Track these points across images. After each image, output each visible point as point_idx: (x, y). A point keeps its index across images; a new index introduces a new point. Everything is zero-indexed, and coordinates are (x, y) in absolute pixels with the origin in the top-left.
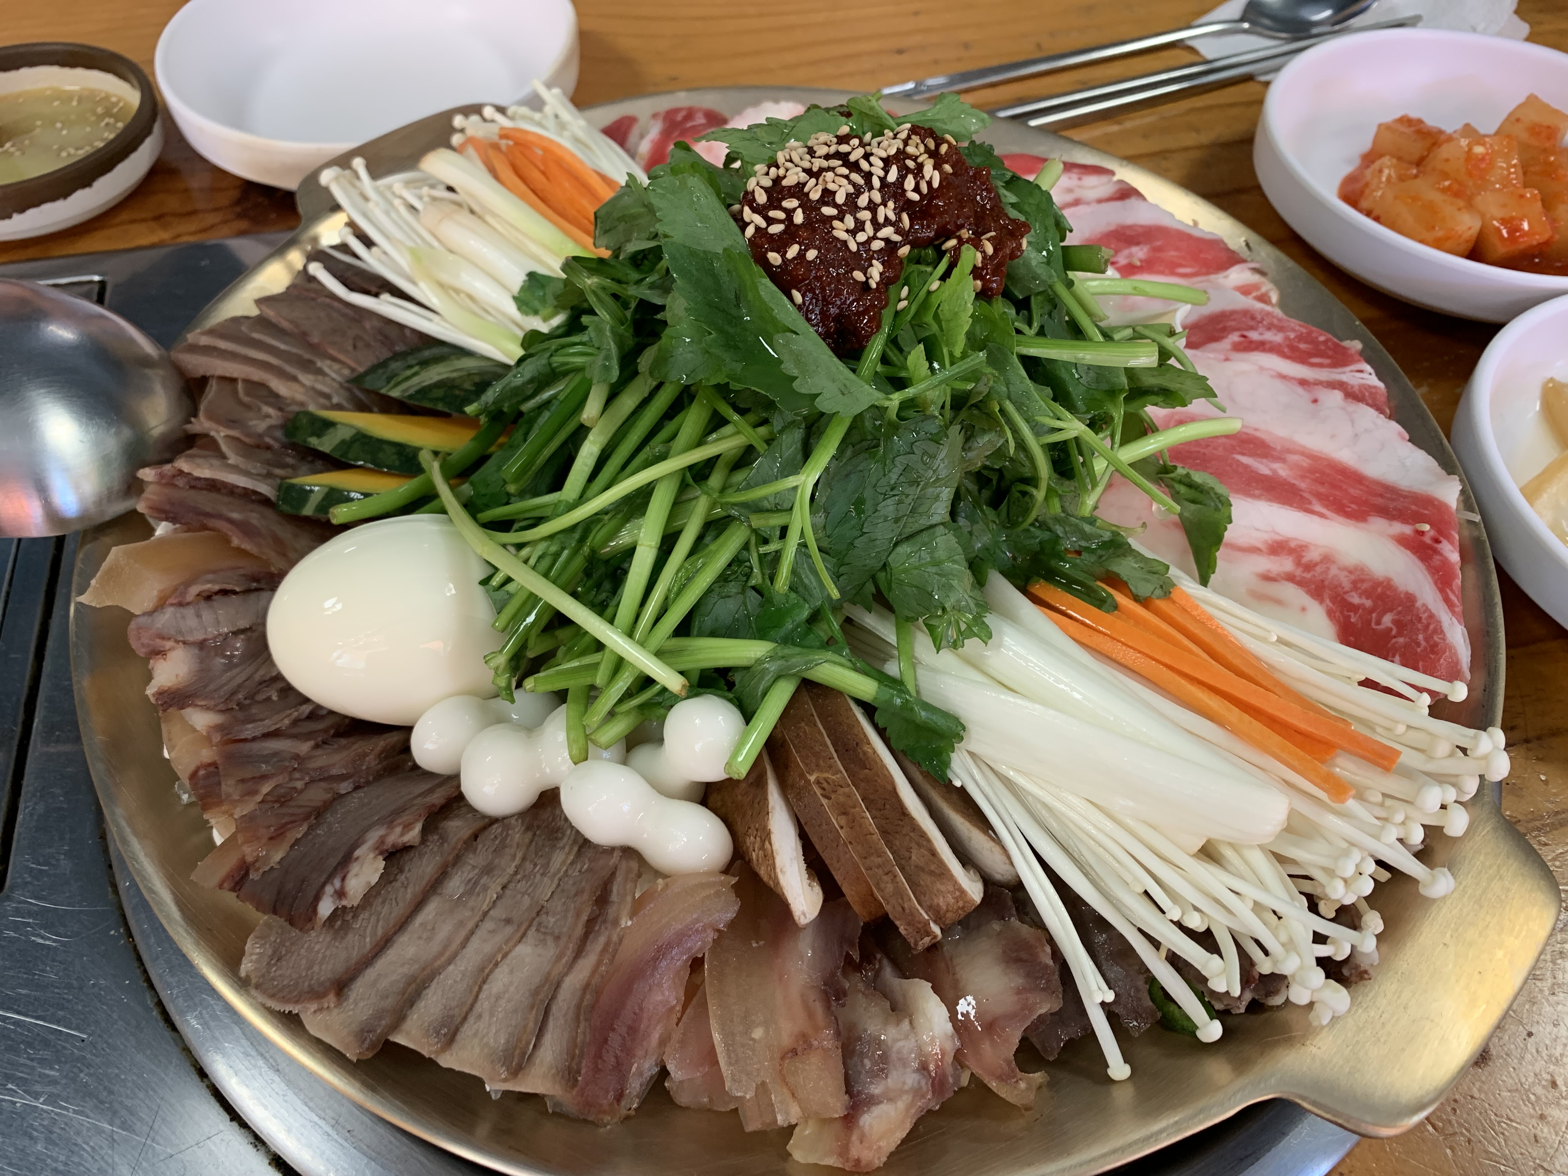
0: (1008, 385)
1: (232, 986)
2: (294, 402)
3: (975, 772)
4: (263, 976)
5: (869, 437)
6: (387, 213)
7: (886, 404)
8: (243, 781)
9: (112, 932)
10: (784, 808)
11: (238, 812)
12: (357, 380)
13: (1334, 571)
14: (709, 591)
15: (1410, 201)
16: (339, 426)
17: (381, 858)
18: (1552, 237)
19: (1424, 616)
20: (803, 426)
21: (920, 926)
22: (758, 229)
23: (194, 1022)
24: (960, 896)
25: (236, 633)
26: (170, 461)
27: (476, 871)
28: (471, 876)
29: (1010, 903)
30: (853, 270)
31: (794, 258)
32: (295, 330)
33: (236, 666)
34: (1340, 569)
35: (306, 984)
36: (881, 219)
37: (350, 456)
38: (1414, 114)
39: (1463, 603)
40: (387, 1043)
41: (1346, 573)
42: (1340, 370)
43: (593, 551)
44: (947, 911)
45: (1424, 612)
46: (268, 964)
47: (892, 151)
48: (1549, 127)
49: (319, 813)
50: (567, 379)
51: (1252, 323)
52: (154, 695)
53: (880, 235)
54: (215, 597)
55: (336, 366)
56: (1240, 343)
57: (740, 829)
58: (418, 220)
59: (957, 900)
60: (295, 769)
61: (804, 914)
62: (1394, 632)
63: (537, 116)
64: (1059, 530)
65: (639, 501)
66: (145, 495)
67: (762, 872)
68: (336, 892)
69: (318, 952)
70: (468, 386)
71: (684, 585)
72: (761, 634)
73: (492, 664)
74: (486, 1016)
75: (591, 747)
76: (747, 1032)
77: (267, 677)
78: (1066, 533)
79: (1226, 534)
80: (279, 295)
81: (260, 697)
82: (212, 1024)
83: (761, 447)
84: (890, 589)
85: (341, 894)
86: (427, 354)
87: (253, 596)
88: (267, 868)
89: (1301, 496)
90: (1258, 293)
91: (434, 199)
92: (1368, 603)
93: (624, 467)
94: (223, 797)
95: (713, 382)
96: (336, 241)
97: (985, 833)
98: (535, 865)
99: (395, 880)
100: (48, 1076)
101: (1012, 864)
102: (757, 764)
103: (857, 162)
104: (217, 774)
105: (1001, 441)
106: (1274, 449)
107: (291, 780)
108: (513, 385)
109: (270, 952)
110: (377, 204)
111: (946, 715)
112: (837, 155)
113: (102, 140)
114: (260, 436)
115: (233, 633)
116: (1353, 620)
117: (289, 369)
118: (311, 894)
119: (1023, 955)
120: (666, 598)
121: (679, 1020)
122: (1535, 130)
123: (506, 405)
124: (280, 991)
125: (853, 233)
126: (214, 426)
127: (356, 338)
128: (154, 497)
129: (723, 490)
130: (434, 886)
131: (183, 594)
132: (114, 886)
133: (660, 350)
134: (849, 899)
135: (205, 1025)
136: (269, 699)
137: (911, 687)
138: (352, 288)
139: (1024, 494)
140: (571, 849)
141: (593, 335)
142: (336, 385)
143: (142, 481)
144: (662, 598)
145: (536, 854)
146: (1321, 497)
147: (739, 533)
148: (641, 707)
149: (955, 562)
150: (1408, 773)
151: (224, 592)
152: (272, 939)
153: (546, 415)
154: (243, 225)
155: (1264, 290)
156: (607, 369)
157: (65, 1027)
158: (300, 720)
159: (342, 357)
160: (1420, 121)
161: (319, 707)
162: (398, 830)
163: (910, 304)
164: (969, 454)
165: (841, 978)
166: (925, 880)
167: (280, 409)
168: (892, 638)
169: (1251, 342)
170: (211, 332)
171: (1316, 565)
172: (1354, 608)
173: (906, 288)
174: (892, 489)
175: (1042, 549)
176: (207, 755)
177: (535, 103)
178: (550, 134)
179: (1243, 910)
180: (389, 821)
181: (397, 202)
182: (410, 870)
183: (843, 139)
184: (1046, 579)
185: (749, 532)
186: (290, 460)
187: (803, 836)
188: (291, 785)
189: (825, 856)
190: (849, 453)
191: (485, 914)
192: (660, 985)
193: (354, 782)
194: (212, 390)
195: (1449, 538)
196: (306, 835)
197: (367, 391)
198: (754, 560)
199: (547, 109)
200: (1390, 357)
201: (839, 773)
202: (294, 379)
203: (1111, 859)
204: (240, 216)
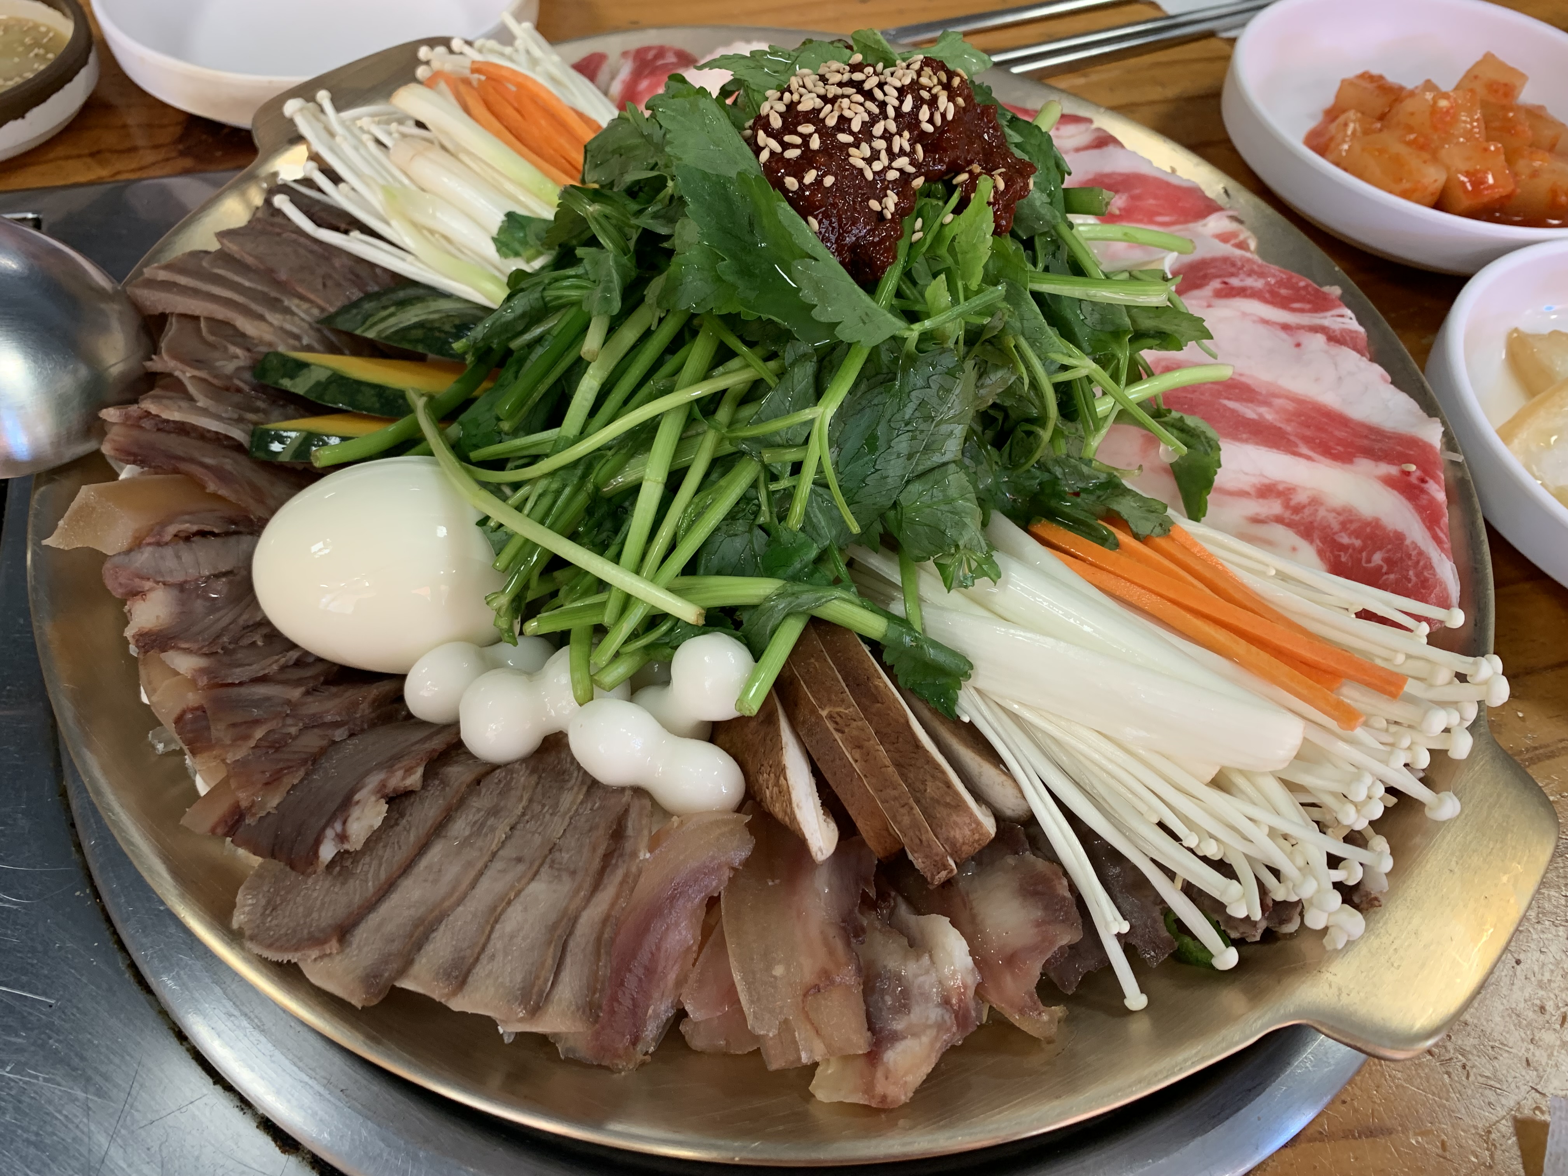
0: (1022, 319)
1: (223, 940)
2: (262, 342)
3: (983, 708)
4: (258, 927)
5: (885, 371)
6: (356, 149)
7: (906, 334)
8: (234, 725)
9: (78, 893)
10: (796, 746)
11: (230, 758)
12: (327, 321)
13: (1322, 513)
14: (717, 529)
15: (1377, 153)
16: (312, 367)
17: (383, 801)
18: (1514, 191)
19: (1414, 553)
20: (815, 359)
21: (937, 858)
22: (772, 153)
23: (170, 983)
24: (976, 829)
25: (217, 576)
26: (135, 401)
27: (482, 813)
28: (476, 818)
29: (1023, 838)
30: (868, 199)
31: (812, 184)
32: (262, 267)
33: (219, 609)
34: (1327, 510)
35: (306, 932)
36: (896, 149)
37: (327, 398)
38: (1375, 71)
39: (1452, 541)
40: (393, 987)
41: (1334, 514)
42: (1322, 315)
43: (597, 489)
44: (964, 843)
45: (1414, 549)
46: (263, 914)
47: (907, 81)
48: (1506, 85)
49: (315, 759)
50: (559, 315)
51: (1233, 270)
52: (133, 636)
53: (894, 165)
54: (195, 539)
55: (306, 306)
56: (1221, 290)
57: (751, 768)
58: (388, 157)
59: (973, 832)
60: (287, 715)
61: (821, 850)
62: (1385, 569)
63: (508, 50)
64: (1058, 471)
65: (643, 436)
66: (109, 436)
67: (777, 809)
68: (337, 835)
69: (316, 898)
70: (447, 328)
71: (693, 522)
72: (769, 572)
73: (495, 604)
74: (500, 958)
75: (596, 689)
76: (769, 968)
77: (251, 623)
78: (1064, 474)
79: (1216, 477)
80: (241, 228)
81: (246, 641)
82: (191, 985)
83: (771, 381)
84: (900, 527)
85: (342, 837)
86: (401, 294)
87: (233, 540)
88: (263, 814)
89: (1289, 440)
90: (1237, 241)
91: (404, 136)
92: (1358, 543)
93: (626, 402)
94: (213, 742)
95: (724, 312)
96: (299, 176)
97: (997, 766)
98: (544, 806)
99: (397, 824)
100: (15, 1043)
101: (1024, 797)
102: (767, 702)
103: (871, 90)
104: (206, 718)
105: (1013, 378)
106: (1260, 394)
107: (284, 726)
108: (503, 320)
109: (263, 902)
110: (345, 139)
111: (954, 654)
112: (851, 83)
113: (32, 71)
114: (229, 378)
115: (215, 576)
116: (1343, 559)
117: (254, 306)
118: (311, 841)
119: (1040, 888)
120: (675, 535)
121: (696, 960)
122: (1493, 87)
123: (496, 341)
124: (277, 940)
125: (869, 161)
126: (180, 365)
127: (326, 277)
128: (121, 439)
129: (731, 424)
130: (439, 829)
131: (160, 534)
132: (79, 847)
133: (668, 279)
134: (864, 835)
135: (183, 986)
136: (254, 643)
137: (917, 627)
138: (319, 225)
139: (1029, 433)
140: (580, 790)
141: (588, 267)
142: (306, 326)
143: (105, 421)
144: (671, 534)
145: (544, 795)
146: (1308, 441)
147: (749, 468)
148: (647, 648)
149: (967, 500)
150: (1412, 700)
151: (203, 534)
152: (265, 888)
153: (539, 351)
154: (188, 162)
155: (1242, 237)
156: (607, 300)
157: (30, 992)
158: (287, 667)
159: (312, 296)
160: (1381, 77)
161: (307, 653)
162: (400, 773)
163: (925, 235)
164: (981, 391)
165: (858, 915)
166: (941, 812)
167: (249, 350)
168: (897, 578)
169: (1233, 288)
170: (169, 267)
171: (1304, 507)
172: (1343, 548)
173: (920, 220)
174: (906, 425)
175: (1042, 489)
176: (192, 698)
177: (504, 36)
178: (523, 68)
179: (1260, 835)
180: (390, 764)
181: (366, 138)
182: (411, 815)
183: (856, 68)
184: (1046, 518)
185: (759, 468)
186: (260, 404)
187: (816, 772)
188: (285, 731)
189: (838, 791)
190: (863, 387)
191: (494, 855)
192: (677, 924)
193: (349, 729)
194: (173, 328)
195: (1435, 478)
196: (301, 781)
197: (338, 332)
198: (763, 497)
199: (518, 43)
200: (1370, 302)
201: (851, 708)
202: (262, 318)
203: (1123, 790)
204: (182, 154)
